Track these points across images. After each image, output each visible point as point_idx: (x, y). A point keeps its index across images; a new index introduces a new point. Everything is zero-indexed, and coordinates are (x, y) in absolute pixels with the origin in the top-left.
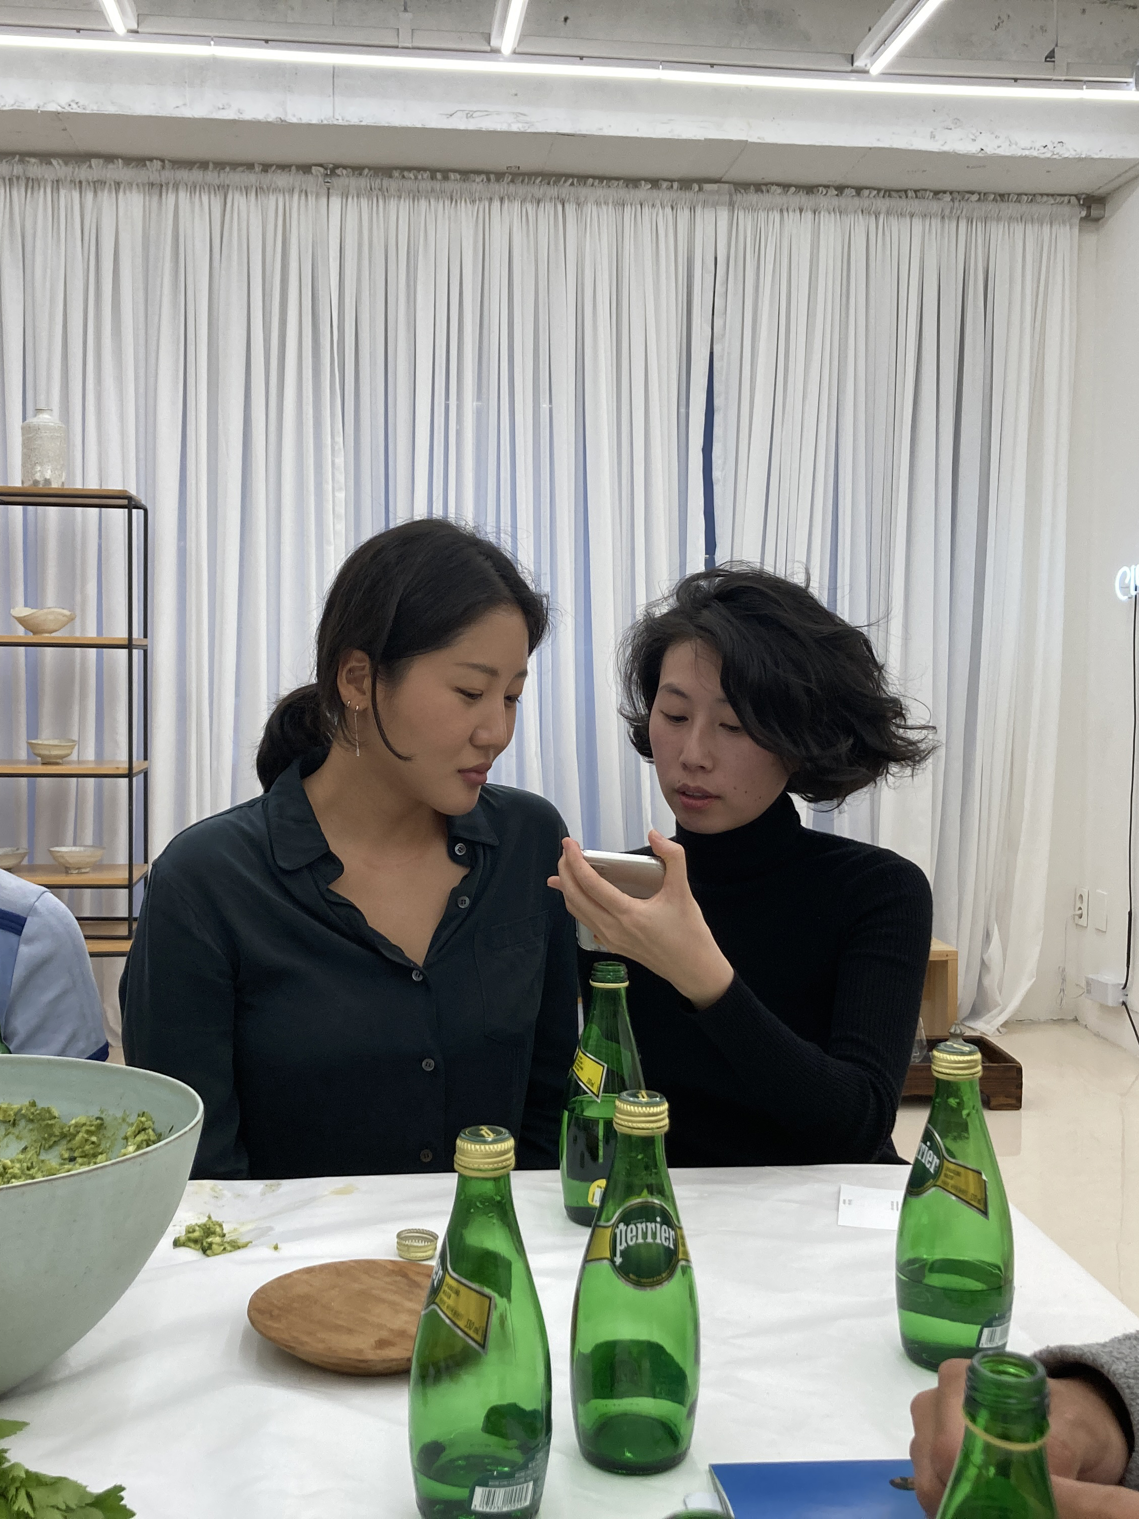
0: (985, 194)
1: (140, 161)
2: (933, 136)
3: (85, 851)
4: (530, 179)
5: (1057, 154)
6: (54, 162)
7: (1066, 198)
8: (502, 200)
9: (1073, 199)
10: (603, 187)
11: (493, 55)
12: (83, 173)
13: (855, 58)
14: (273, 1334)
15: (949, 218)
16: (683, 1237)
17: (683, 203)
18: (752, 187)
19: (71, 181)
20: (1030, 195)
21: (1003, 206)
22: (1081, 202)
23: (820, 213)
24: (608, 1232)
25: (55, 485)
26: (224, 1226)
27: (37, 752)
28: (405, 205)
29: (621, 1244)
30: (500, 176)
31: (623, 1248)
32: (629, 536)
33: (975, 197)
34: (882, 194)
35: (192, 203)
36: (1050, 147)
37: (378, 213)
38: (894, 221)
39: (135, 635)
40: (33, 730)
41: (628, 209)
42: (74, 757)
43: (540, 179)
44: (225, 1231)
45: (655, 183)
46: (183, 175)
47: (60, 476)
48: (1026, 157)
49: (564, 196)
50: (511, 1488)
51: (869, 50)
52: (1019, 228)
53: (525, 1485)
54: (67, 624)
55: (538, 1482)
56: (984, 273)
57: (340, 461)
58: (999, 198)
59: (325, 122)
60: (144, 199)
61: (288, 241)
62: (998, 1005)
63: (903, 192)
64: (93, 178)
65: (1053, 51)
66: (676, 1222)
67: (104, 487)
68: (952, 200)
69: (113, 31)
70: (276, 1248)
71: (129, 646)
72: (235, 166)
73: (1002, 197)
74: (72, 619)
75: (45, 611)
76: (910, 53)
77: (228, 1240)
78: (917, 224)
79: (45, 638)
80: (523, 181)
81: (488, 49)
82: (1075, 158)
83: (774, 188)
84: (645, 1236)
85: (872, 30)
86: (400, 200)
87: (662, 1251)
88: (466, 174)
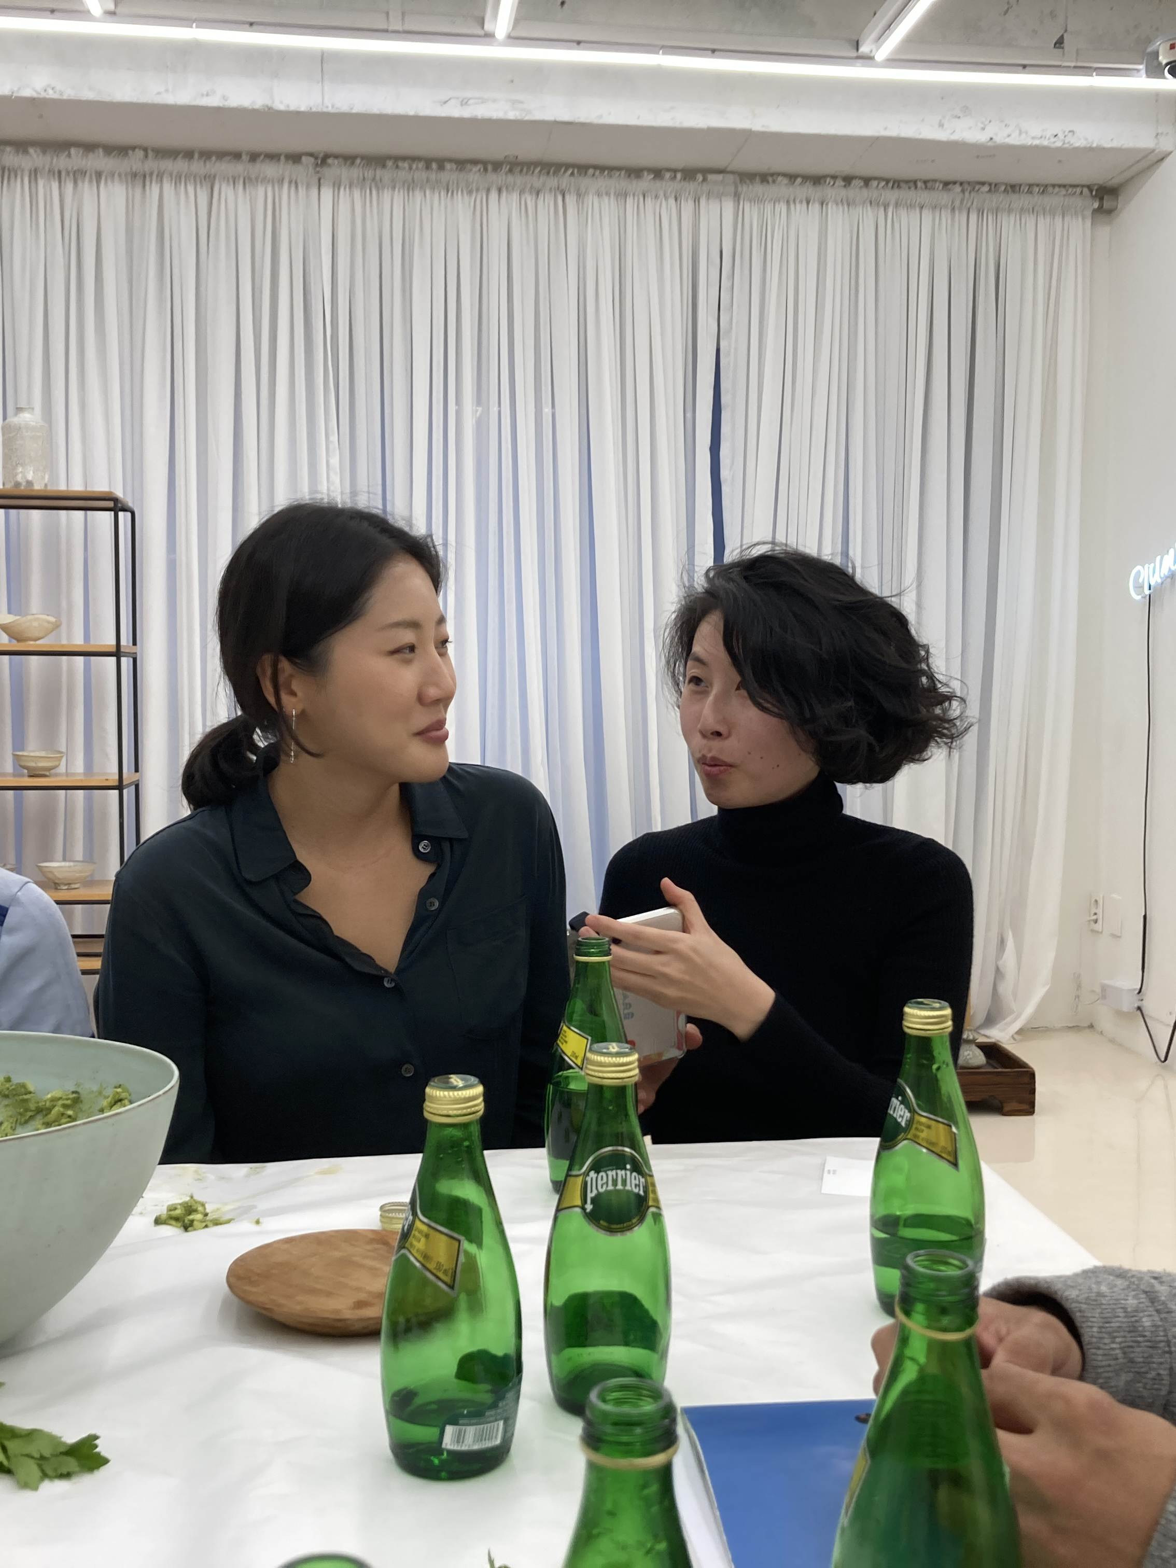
0: (996, 185)
1: (121, 150)
2: (941, 125)
3: (75, 866)
4: (528, 169)
5: (1068, 143)
6: (31, 150)
7: (1078, 190)
8: (500, 191)
9: (1086, 190)
10: (605, 177)
11: (488, 40)
12: (61, 162)
13: (860, 44)
14: (252, 1298)
15: (960, 209)
16: (653, 1185)
17: (687, 194)
18: (758, 178)
19: (49, 171)
20: (1042, 185)
21: (1014, 197)
22: (1094, 193)
23: (827, 204)
24: (580, 1179)
25: (38, 487)
26: (207, 1206)
27: (23, 764)
28: (399, 197)
29: (591, 1191)
30: (497, 166)
31: (593, 1195)
32: (636, 538)
33: (986, 188)
34: (890, 185)
35: (177, 194)
36: (1061, 136)
37: (371, 206)
38: (903, 213)
39: (123, 642)
40: (19, 741)
41: (630, 201)
42: (62, 769)
43: (538, 169)
44: (208, 1210)
45: (658, 173)
46: (167, 165)
47: (43, 478)
48: (1037, 147)
49: (564, 186)
50: (482, 1426)
51: (874, 35)
52: (1030, 221)
53: (496, 1423)
54: (52, 631)
55: (509, 1421)
56: (995, 267)
57: (335, 461)
58: (1009, 188)
59: (314, 110)
60: (127, 189)
61: (278, 231)
62: (1012, 1012)
63: (912, 183)
64: (72, 168)
65: (1062, 37)
66: (647, 1171)
67: (89, 489)
68: (963, 191)
69: (89, 12)
70: (258, 1222)
71: (117, 653)
72: (222, 155)
73: (1013, 188)
74: (57, 626)
75: (30, 617)
76: (916, 38)
77: (211, 1218)
78: (927, 215)
79: (30, 646)
80: (521, 171)
81: (481, 32)
82: (1085, 148)
83: (780, 178)
84: (615, 1182)
85: (876, 15)
86: (394, 191)
87: (633, 1198)
88: (462, 164)
